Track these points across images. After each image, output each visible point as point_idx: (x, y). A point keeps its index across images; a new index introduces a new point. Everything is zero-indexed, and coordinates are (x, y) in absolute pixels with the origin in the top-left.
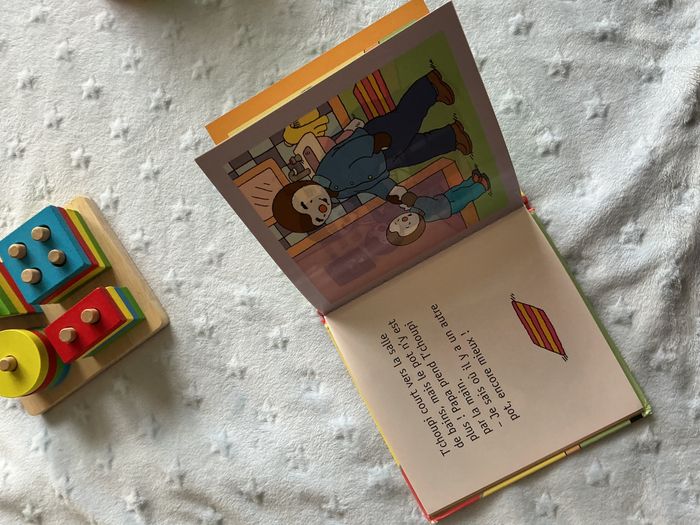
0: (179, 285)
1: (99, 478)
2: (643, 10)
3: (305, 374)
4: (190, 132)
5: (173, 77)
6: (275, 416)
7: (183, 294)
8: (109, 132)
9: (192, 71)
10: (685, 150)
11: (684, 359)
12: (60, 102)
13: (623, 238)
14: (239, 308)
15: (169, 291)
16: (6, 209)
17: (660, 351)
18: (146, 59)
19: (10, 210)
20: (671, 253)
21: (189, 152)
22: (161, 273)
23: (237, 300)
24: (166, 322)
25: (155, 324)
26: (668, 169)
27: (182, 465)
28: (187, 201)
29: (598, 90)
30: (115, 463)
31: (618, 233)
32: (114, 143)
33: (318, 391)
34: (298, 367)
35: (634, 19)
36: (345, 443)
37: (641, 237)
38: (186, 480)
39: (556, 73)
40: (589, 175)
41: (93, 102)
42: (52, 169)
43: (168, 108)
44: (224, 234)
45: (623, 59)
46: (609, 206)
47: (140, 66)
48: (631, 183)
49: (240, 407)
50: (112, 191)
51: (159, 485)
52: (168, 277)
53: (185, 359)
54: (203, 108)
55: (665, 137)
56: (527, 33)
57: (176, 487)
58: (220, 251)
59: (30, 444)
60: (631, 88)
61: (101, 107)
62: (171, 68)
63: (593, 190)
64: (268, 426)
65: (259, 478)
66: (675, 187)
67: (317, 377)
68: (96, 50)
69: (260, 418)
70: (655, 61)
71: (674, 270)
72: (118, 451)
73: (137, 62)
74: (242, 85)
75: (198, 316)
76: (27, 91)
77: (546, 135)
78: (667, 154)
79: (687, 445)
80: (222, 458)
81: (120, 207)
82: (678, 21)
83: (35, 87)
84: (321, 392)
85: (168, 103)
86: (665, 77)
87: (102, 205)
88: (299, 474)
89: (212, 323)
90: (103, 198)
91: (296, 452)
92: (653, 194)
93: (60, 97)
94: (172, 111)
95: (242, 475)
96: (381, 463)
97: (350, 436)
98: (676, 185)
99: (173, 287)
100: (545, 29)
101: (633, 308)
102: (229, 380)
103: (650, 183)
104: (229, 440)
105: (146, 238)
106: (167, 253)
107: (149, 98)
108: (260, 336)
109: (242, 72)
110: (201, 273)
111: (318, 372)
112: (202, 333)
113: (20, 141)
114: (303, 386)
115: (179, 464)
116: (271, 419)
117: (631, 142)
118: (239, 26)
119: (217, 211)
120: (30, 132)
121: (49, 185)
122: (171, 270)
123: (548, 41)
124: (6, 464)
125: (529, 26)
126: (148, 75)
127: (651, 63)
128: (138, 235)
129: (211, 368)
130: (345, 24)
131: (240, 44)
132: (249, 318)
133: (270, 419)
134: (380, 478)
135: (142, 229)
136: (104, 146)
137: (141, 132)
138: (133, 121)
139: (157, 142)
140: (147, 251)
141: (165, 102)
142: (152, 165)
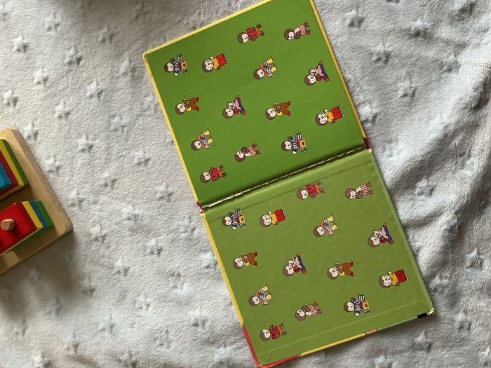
0: (81, 201)
1: (15, 342)
2: (449, 15)
3: (173, 275)
4: (94, 84)
5: (84, 40)
6: (148, 306)
7: (84, 208)
8: (33, 79)
9: (98, 36)
10: (471, 128)
11: (455, 285)
13: (418, 190)
14: (126, 222)
15: (73, 205)
17: (437, 278)
18: (63, 24)
20: (453, 206)
21: (94, 99)
22: (68, 191)
23: (125, 216)
24: (69, 229)
25: (61, 230)
26: (456, 141)
27: (77, 337)
28: (90, 137)
29: (409, 76)
30: (27, 332)
31: (414, 187)
32: (37, 88)
33: (182, 289)
34: (168, 269)
35: (442, 21)
36: (200, 329)
37: (431, 191)
38: (79, 348)
39: (379, 59)
40: (397, 141)
41: (21, 55)
43: (78, 63)
44: (117, 164)
45: (430, 53)
46: (409, 166)
47: (59, 29)
48: (427, 150)
49: (123, 296)
50: (33, 126)
51: (60, 350)
52: (73, 195)
53: (83, 257)
54: (105, 66)
55: (457, 117)
56: (359, 26)
57: (72, 353)
58: (113, 177)
60: (435, 76)
61: (27, 59)
62: (82, 32)
63: (399, 153)
64: (143, 312)
65: (134, 351)
66: (461, 156)
67: (182, 278)
68: (25, 13)
69: (137, 306)
70: (455, 56)
71: (453, 218)
72: (30, 323)
73: (57, 25)
74: (137, 49)
75: (94, 226)
77: (366, 107)
78: (457, 130)
79: (451, 347)
80: (107, 334)
81: (39, 138)
82: (475, 26)
84: (184, 289)
85: (79, 60)
86: (461, 69)
87: (25, 136)
88: (164, 349)
89: (104, 232)
90: (26, 131)
91: (163, 334)
92: (443, 160)
94: (82, 66)
95: (121, 348)
96: (225, 346)
97: (204, 324)
98: (462, 154)
99: (76, 202)
100: (373, 24)
101: (420, 244)
102: (116, 276)
103: (442, 151)
104: (113, 321)
105: (58, 163)
106: (72, 176)
107: (64, 55)
108: (141, 245)
109: (137, 40)
110: (98, 193)
111: (182, 275)
112: (96, 239)
114: (171, 284)
115: (75, 337)
116: (146, 307)
117: (430, 118)
118: (137, 3)
119: (113, 147)
122: (76, 189)
123: (374, 34)
125: (361, 21)
126: (64, 37)
127: (452, 57)
128: (51, 161)
129: (102, 265)
130: (219, 8)
131: (137, 17)
132: (133, 230)
133: (144, 308)
134: (224, 357)
135: (55, 156)
136: (29, 90)
137: (57, 81)
138: (51, 72)
139: (69, 89)
140: (58, 173)
141: (77, 59)
142: (65, 107)
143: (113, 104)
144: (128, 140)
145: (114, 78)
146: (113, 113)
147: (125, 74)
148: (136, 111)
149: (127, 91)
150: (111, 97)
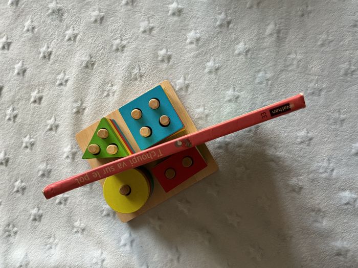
3: (313, 211)
4: (242, 43)
5: (233, 6)
8: (186, 40)
9: (246, 3)
12: (152, 16)
16: (110, 85)
19: (112, 85)
21: (241, 57)
28: (236, 89)
32: (189, 47)
33: (322, 223)
34: (309, 205)
36: (342, 258)
41: (176, 18)
42: (144, 61)
43: (228, 26)
50: (185, 79)
54: (252, 28)
59: (119, 241)
61: (182, 21)
67: (322, 214)
72: (183, 251)
74: (282, 14)
76: (129, 7)
81: (190, 90)
83: (134, 5)
84: (324, 223)
85: (229, 23)
87: (177, 88)
90: (178, 83)
93: (152, 13)
94: (231, 29)
97: (346, 254)
105: (207, 111)
107: (216, 19)
108: (282, 183)
111: (323, 210)
113: (122, 40)
119: (257, 97)
120: (129, 35)
121: (141, 71)
124: (102, 253)
128: (201, 110)
135: (204, 106)
136: (182, 49)
137: (208, 41)
138: (203, 33)
139: (219, 48)
140: (206, 120)
141: (227, 22)
142: (215, 64)
143: (258, 61)
144: (271, 92)
145: (260, 38)
146: (258, 68)
147: (271, 35)
148: (280, 67)
149: (272, 50)
150: (257, 55)
